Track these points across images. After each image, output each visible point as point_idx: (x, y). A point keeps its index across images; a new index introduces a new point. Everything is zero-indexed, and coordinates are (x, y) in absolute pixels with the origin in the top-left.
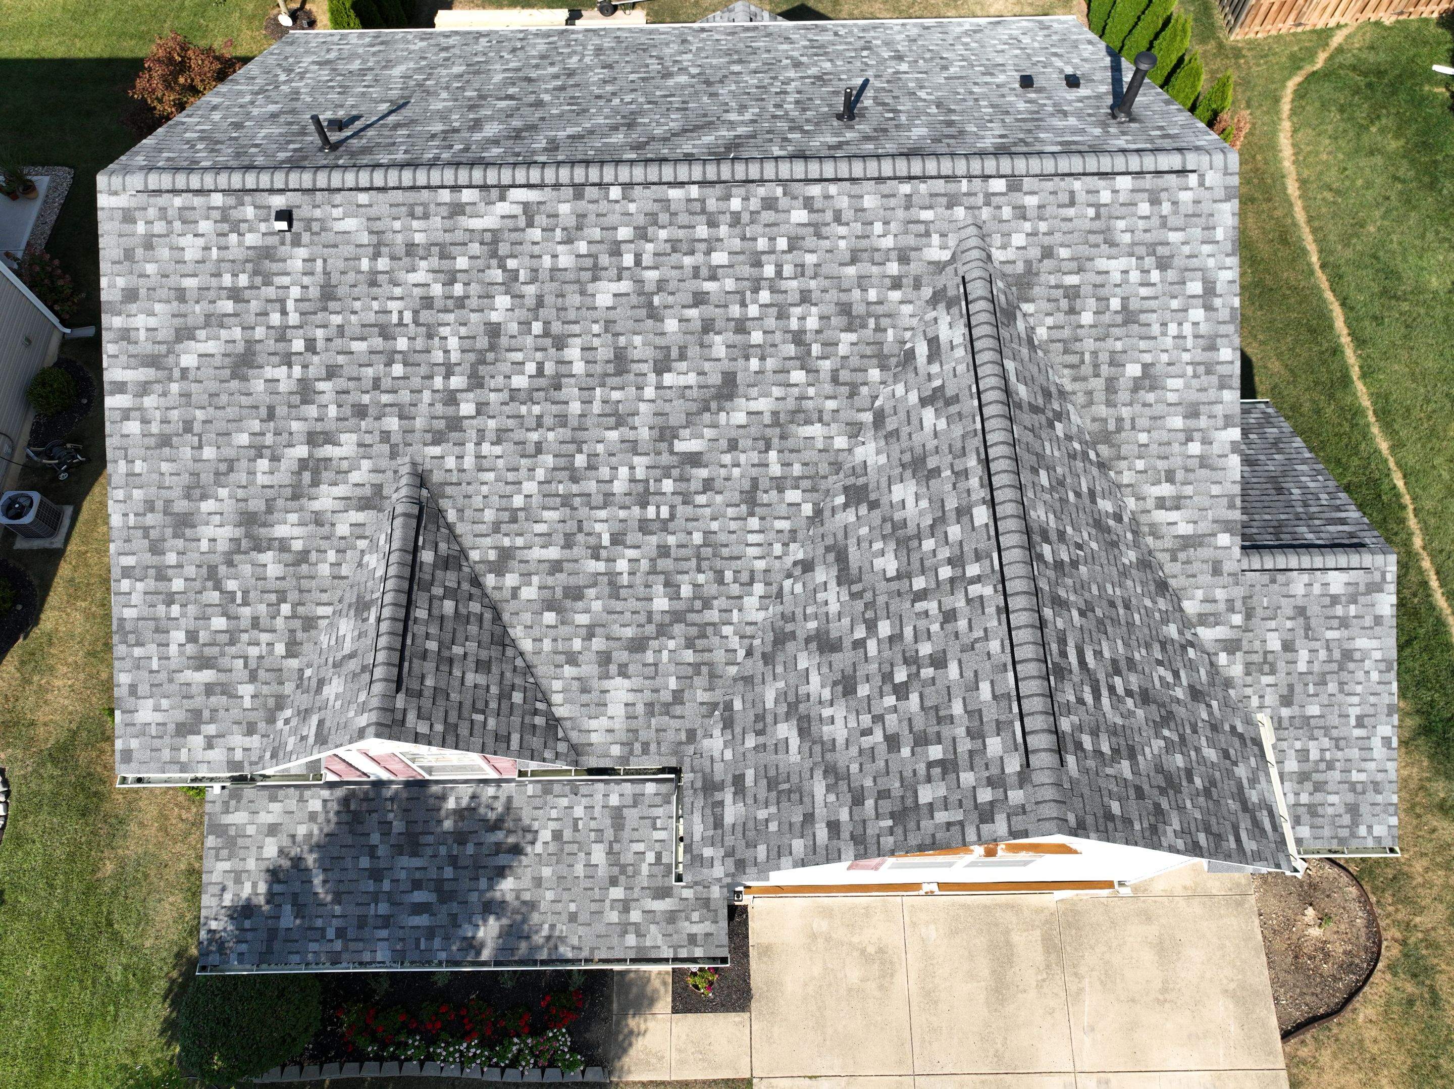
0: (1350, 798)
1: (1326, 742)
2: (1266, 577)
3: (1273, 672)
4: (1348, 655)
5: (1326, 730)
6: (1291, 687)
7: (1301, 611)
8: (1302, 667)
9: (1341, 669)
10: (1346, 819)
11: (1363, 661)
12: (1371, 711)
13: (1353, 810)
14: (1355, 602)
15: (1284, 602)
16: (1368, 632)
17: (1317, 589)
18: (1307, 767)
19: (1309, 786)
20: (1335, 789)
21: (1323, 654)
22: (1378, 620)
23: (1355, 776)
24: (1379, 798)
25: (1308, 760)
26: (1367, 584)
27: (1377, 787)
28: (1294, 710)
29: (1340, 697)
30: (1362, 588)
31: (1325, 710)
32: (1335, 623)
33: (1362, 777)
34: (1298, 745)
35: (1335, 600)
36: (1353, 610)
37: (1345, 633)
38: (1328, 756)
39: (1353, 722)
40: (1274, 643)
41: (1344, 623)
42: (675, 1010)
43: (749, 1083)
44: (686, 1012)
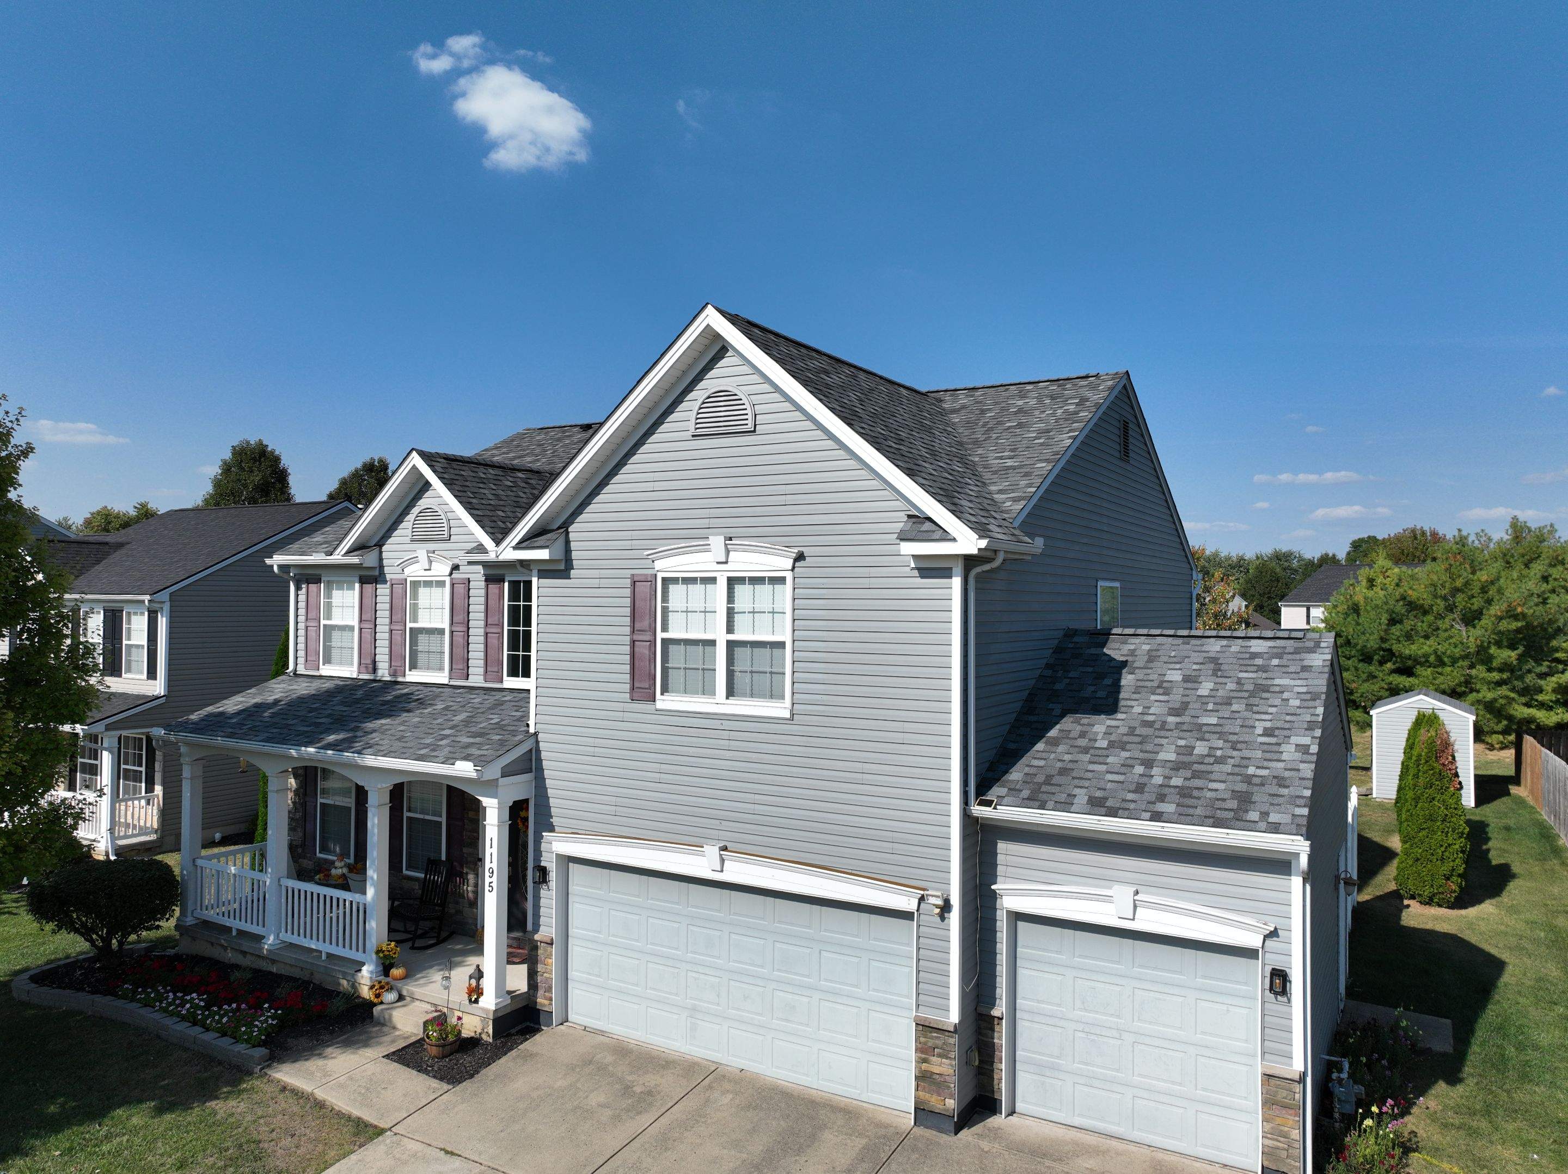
0: (1242, 787)
1: (1220, 743)
2: (1180, 641)
3: (1166, 694)
4: (1263, 689)
5: (1221, 735)
6: (1185, 704)
7: (1214, 660)
8: (1203, 692)
9: (1252, 696)
10: (1233, 804)
11: (1283, 692)
12: (1287, 725)
13: (1245, 800)
14: (1280, 658)
15: (1194, 654)
16: (1292, 676)
17: (1235, 649)
18: (1186, 759)
19: (1188, 774)
20: (1222, 778)
21: (1231, 686)
22: (1305, 669)
23: (1251, 770)
24: (1285, 791)
25: (1191, 754)
26: (1296, 648)
27: (1281, 782)
28: (1186, 719)
29: (1248, 714)
30: (1289, 649)
31: (1222, 721)
32: (1255, 668)
33: (1263, 772)
34: (1182, 743)
35: (1255, 656)
36: (1275, 662)
37: (1264, 675)
38: (1219, 753)
39: (1259, 731)
40: (1175, 676)
41: (1263, 669)
42: (387, 1056)
43: (380, 1132)
44: (395, 1061)
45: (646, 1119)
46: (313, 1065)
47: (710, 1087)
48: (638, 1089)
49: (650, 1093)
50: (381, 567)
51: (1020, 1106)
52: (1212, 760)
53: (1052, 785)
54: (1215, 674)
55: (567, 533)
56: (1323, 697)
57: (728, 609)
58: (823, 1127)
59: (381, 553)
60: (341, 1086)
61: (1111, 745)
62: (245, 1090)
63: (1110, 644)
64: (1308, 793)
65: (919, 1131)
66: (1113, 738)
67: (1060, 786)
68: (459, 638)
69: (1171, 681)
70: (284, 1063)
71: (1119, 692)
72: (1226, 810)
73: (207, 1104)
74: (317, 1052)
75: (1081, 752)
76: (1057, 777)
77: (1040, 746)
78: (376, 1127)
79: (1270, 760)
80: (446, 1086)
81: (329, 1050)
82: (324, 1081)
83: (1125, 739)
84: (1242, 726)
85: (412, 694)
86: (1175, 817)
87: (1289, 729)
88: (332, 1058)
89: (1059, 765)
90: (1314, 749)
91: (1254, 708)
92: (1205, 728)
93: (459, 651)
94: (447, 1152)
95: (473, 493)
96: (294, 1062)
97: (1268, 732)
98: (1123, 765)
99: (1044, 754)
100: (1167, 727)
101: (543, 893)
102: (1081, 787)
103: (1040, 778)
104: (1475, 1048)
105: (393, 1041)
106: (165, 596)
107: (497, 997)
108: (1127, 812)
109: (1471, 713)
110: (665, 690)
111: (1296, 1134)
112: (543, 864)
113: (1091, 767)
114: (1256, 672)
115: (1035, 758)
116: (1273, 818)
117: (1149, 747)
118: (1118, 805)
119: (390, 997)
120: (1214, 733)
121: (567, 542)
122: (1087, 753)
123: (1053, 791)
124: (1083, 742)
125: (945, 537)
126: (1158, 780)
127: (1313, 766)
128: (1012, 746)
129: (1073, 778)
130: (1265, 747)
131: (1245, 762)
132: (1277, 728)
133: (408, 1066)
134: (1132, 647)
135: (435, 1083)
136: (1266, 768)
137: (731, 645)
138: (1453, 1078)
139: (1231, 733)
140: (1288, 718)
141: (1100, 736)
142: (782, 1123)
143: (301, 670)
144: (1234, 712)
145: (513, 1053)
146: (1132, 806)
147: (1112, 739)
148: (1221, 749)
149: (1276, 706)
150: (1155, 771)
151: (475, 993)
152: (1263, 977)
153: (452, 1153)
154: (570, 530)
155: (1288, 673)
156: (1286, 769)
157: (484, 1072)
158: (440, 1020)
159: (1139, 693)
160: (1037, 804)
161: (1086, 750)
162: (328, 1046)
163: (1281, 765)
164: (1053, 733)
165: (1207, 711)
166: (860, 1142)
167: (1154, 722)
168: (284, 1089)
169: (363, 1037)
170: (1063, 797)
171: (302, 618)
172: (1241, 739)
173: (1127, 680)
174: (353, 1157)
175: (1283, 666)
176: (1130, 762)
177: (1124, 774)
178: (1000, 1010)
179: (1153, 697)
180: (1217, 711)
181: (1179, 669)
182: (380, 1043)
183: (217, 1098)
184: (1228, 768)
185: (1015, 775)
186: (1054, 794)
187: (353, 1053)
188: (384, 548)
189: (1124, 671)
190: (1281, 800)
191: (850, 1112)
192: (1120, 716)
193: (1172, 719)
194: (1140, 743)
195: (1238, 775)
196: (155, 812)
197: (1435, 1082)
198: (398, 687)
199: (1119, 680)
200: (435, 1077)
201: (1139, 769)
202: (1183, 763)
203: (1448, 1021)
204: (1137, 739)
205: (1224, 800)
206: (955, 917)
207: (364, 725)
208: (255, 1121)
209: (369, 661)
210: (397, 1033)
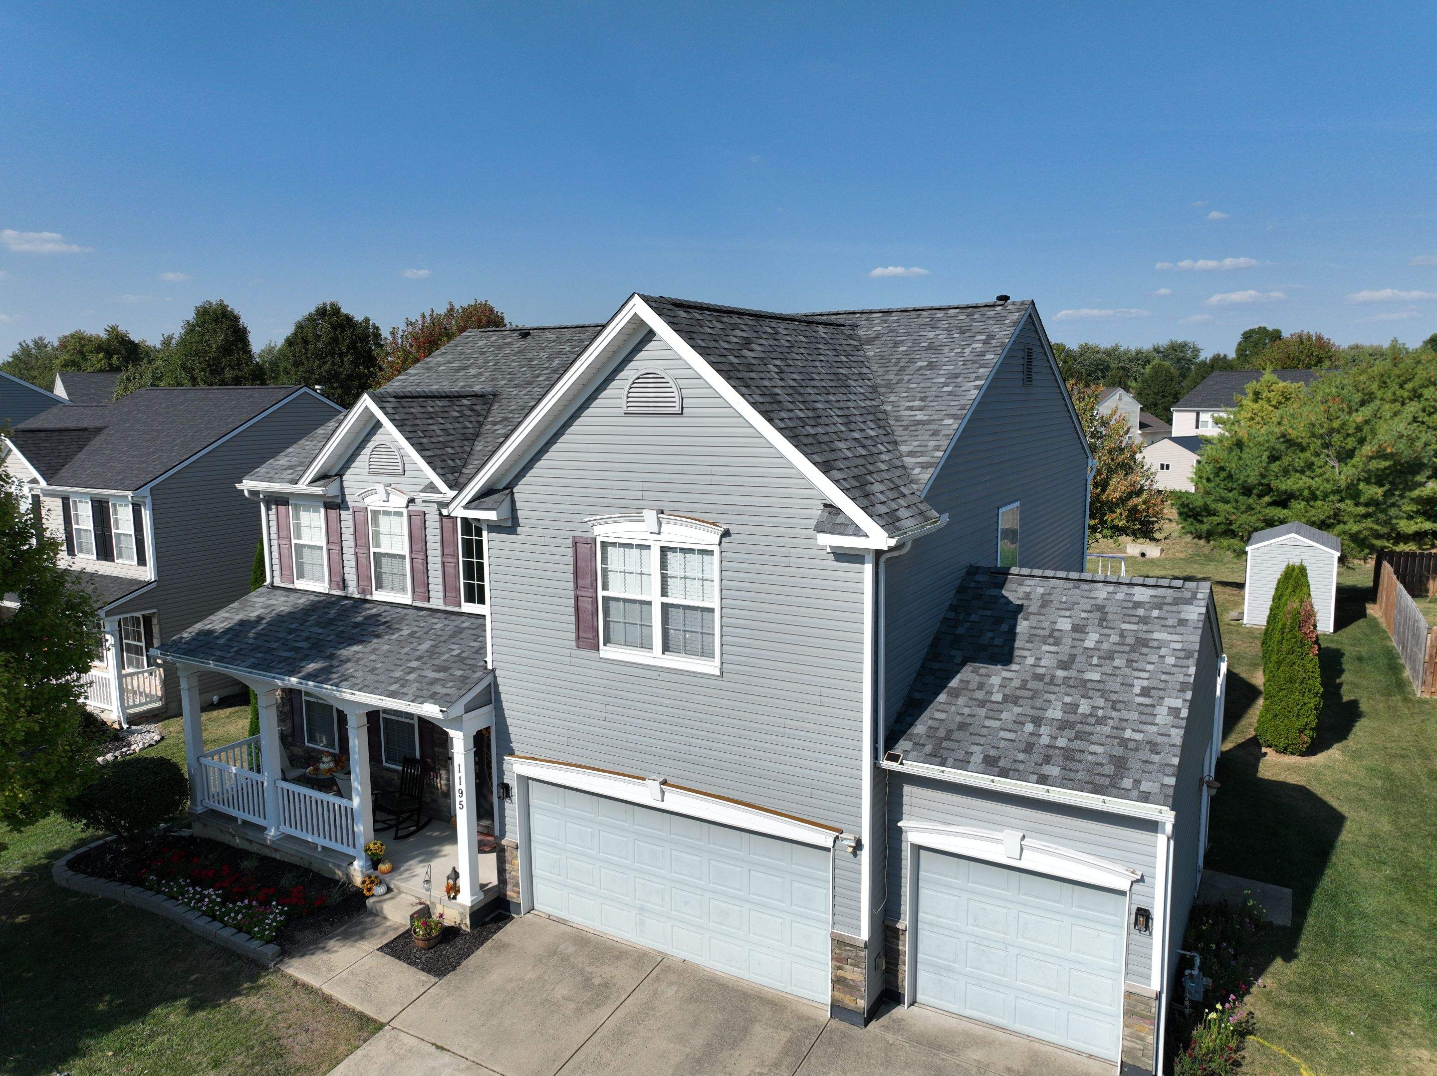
0: (1118, 751)
1: (1101, 702)
2: (1070, 585)
3: (1056, 644)
4: (1143, 643)
5: (1103, 693)
6: (1073, 657)
7: (1100, 608)
8: (1090, 643)
9: (1133, 650)
10: (1109, 770)
11: (1160, 648)
12: (1162, 686)
13: (1120, 765)
14: (1160, 609)
15: (1082, 601)
16: (1169, 629)
17: (1120, 596)
18: (1071, 718)
19: (1071, 734)
20: (1102, 741)
21: (1114, 638)
22: (1182, 622)
23: (1128, 734)
24: (1155, 758)
25: (1075, 713)
26: (1174, 599)
27: (1154, 747)
28: (1073, 673)
29: (1127, 671)
30: (1169, 600)
31: (1106, 678)
32: (1136, 619)
33: (1138, 736)
34: (1068, 699)
35: (1137, 605)
36: (1155, 613)
37: (1145, 628)
38: (1100, 713)
39: (1137, 690)
40: (1065, 625)
41: (1144, 620)
42: (381, 949)
43: (380, 1026)
44: (388, 954)
45: (605, 1012)
46: (318, 959)
47: (657, 979)
48: (597, 981)
49: (606, 985)
50: (343, 495)
51: (920, 997)
52: (1092, 720)
53: (952, 740)
54: (1100, 625)
55: (512, 493)
56: (1196, 654)
57: (662, 574)
58: (753, 1020)
59: (342, 482)
60: (345, 981)
61: (1006, 699)
62: (263, 986)
63: (1008, 586)
64: (1176, 761)
65: (835, 1024)
66: (1007, 691)
67: (959, 742)
68: (419, 566)
69: (1061, 631)
70: (293, 957)
71: (1014, 640)
72: (1103, 775)
73: (232, 1000)
74: (321, 945)
75: (978, 706)
76: (956, 732)
77: (942, 697)
78: (376, 1021)
79: (1145, 723)
80: (433, 979)
81: (331, 943)
82: (329, 976)
83: (1019, 693)
84: (1122, 684)
85: (380, 615)
86: (1059, 781)
87: (1163, 689)
88: (335, 952)
89: (959, 719)
90: (1184, 713)
91: (1134, 664)
92: (1089, 685)
93: (419, 576)
94: (438, 1047)
95: (423, 432)
96: (302, 956)
97: (1145, 692)
98: (1015, 722)
99: (945, 706)
100: (1056, 682)
101: (507, 805)
102: (978, 744)
103: (941, 733)
104: (1310, 920)
105: (384, 933)
106: (146, 491)
107: (472, 895)
108: (1016, 774)
109: (1336, 550)
110: (607, 641)
111: (1151, 1039)
112: (505, 781)
113: (987, 723)
114: (1137, 624)
115: (938, 710)
116: (1145, 786)
117: (1039, 703)
118: (1009, 766)
119: (380, 890)
120: (1097, 690)
121: (513, 502)
122: (983, 707)
123: (953, 747)
124: (980, 695)
125: (858, 532)
126: (1045, 740)
127: (1182, 732)
128: (917, 696)
129: (971, 734)
130: (1141, 708)
131: (1122, 724)
132: (1154, 688)
133: (399, 958)
134: (1028, 589)
135: (423, 976)
136: (1142, 732)
137: (665, 607)
138: (1289, 956)
139: (1112, 692)
140: (1164, 677)
141: (995, 690)
142: (719, 1016)
143: (278, 582)
144: (1115, 667)
145: (489, 943)
146: (1022, 767)
147: (1006, 693)
148: (1102, 708)
149: (1153, 663)
150: (1044, 730)
151: (453, 890)
152: (1130, 914)
153: (442, 1048)
154: (515, 490)
155: (1166, 626)
156: (1158, 734)
157: (464, 963)
158: (424, 913)
159: (1032, 642)
160: (939, 760)
161: (982, 704)
162: (330, 939)
163: (1154, 729)
164: (954, 683)
165: (1091, 665)
166: (785, 1035)
167: (1044, 675)
168: (296, 983)
169: (358, 928)
170: (960, 754)
171: (274, 536)
172: (1121, 699)
173: (1023, 626)
174: (359, 1052)
175: (1162, 618)
176: (1021, 719)
177: (1016, 732)
178: (904, 923)
179: (1045, 648)
180: (1101, 666)
181: (1070, 617)
182: (373, 935)
183: (239, 994)
184: (1107, 730)
185: (920, 728)
186: (953, 750)
187: (352, 946)
188: (344, 478)
189: (1020, 616)
190: (1152, 767)
191: (776, 1005)
192: (1014, 667)
193: (1060, 673)
194: (1031, 698)
195: (1116, 738)
196: (158, 682)
197: (1274, 959)
198: (367, 606)
199: (1014, 626)
200: (423, 970)
201: (1029, 727)
202: (1068, 722)
203: (1288, 891)
204: (1029, 694)
205: (1102, 765)
206: (865, 855)
207: (339, 652)
208: (274, 1017)
209: (339, 579)
210: (388, 924)
